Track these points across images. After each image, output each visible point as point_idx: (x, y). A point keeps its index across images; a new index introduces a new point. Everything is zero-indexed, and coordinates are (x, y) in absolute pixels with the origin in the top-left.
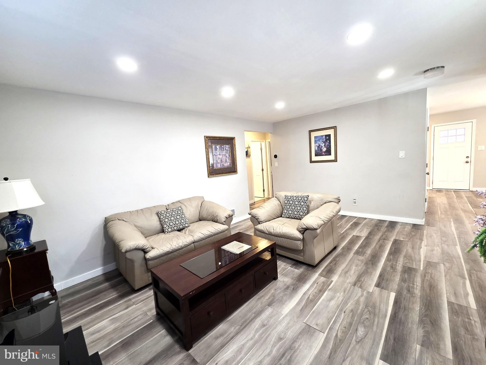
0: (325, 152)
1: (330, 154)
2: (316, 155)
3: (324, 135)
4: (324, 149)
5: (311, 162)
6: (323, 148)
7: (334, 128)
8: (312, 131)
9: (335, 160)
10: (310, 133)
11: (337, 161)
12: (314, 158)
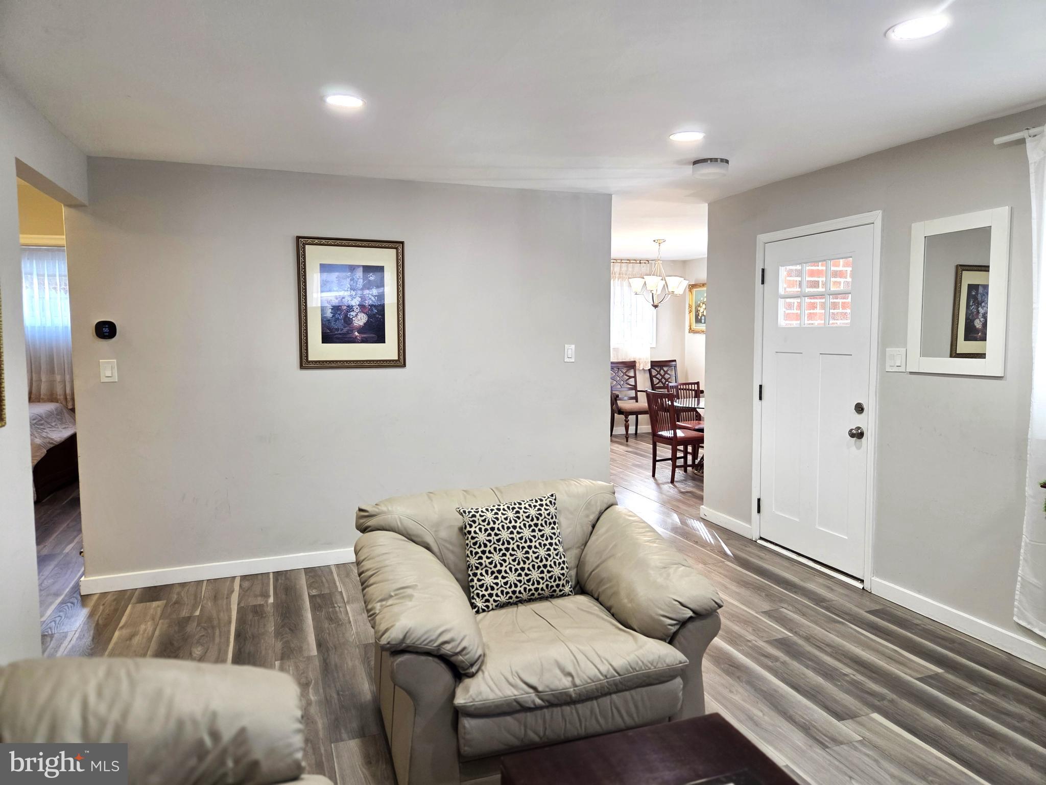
0: (361, 330)
1: (381, 339)
2: (327, 338)
3: (359, 266)
4: (359, 317)
5: (305, 363)
6: (353, 314)
7: (397, 248)
8: (310, 241)
9: (400, 362)
10: (304, 248)
11: (404, 365)
12: (319, 350)
